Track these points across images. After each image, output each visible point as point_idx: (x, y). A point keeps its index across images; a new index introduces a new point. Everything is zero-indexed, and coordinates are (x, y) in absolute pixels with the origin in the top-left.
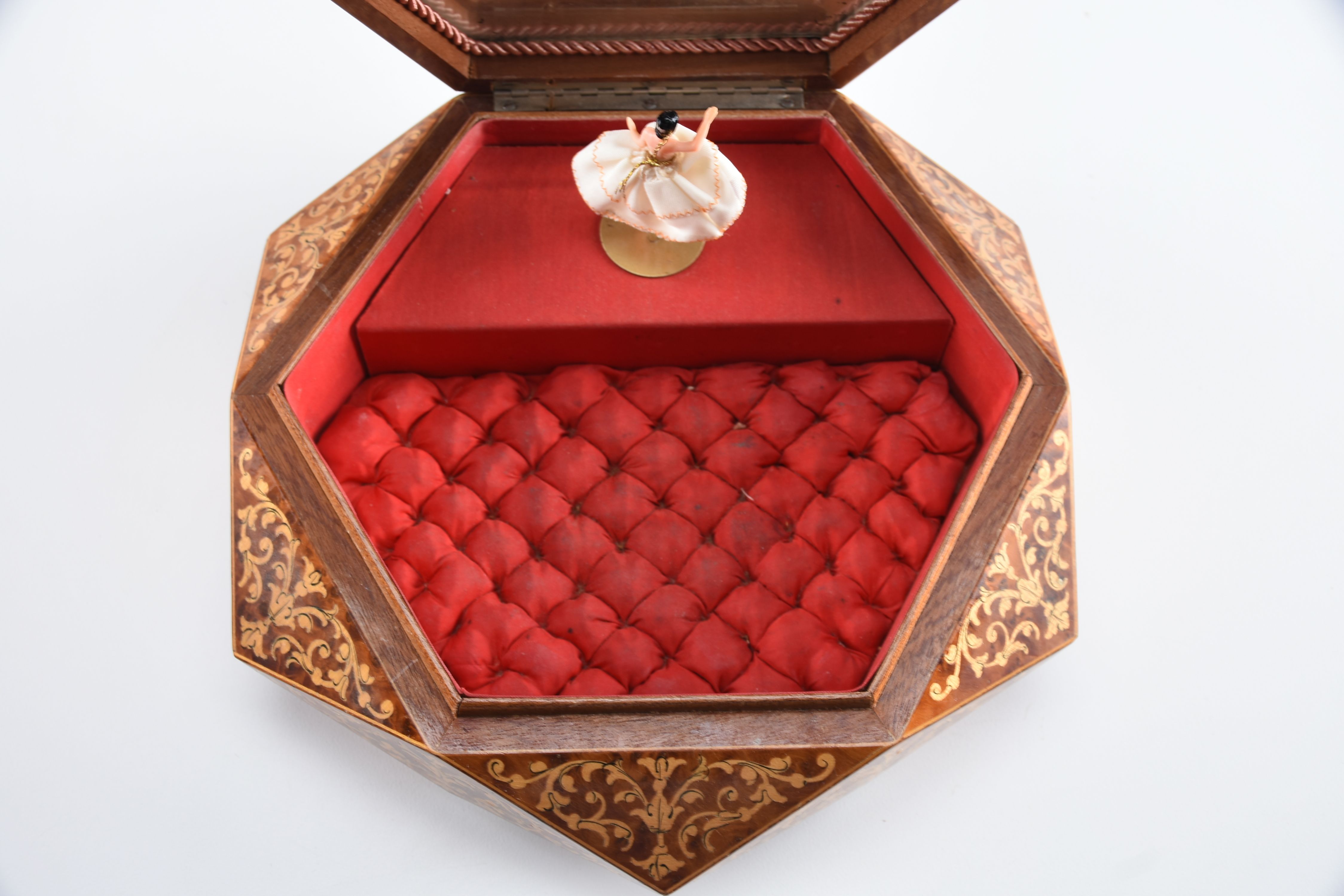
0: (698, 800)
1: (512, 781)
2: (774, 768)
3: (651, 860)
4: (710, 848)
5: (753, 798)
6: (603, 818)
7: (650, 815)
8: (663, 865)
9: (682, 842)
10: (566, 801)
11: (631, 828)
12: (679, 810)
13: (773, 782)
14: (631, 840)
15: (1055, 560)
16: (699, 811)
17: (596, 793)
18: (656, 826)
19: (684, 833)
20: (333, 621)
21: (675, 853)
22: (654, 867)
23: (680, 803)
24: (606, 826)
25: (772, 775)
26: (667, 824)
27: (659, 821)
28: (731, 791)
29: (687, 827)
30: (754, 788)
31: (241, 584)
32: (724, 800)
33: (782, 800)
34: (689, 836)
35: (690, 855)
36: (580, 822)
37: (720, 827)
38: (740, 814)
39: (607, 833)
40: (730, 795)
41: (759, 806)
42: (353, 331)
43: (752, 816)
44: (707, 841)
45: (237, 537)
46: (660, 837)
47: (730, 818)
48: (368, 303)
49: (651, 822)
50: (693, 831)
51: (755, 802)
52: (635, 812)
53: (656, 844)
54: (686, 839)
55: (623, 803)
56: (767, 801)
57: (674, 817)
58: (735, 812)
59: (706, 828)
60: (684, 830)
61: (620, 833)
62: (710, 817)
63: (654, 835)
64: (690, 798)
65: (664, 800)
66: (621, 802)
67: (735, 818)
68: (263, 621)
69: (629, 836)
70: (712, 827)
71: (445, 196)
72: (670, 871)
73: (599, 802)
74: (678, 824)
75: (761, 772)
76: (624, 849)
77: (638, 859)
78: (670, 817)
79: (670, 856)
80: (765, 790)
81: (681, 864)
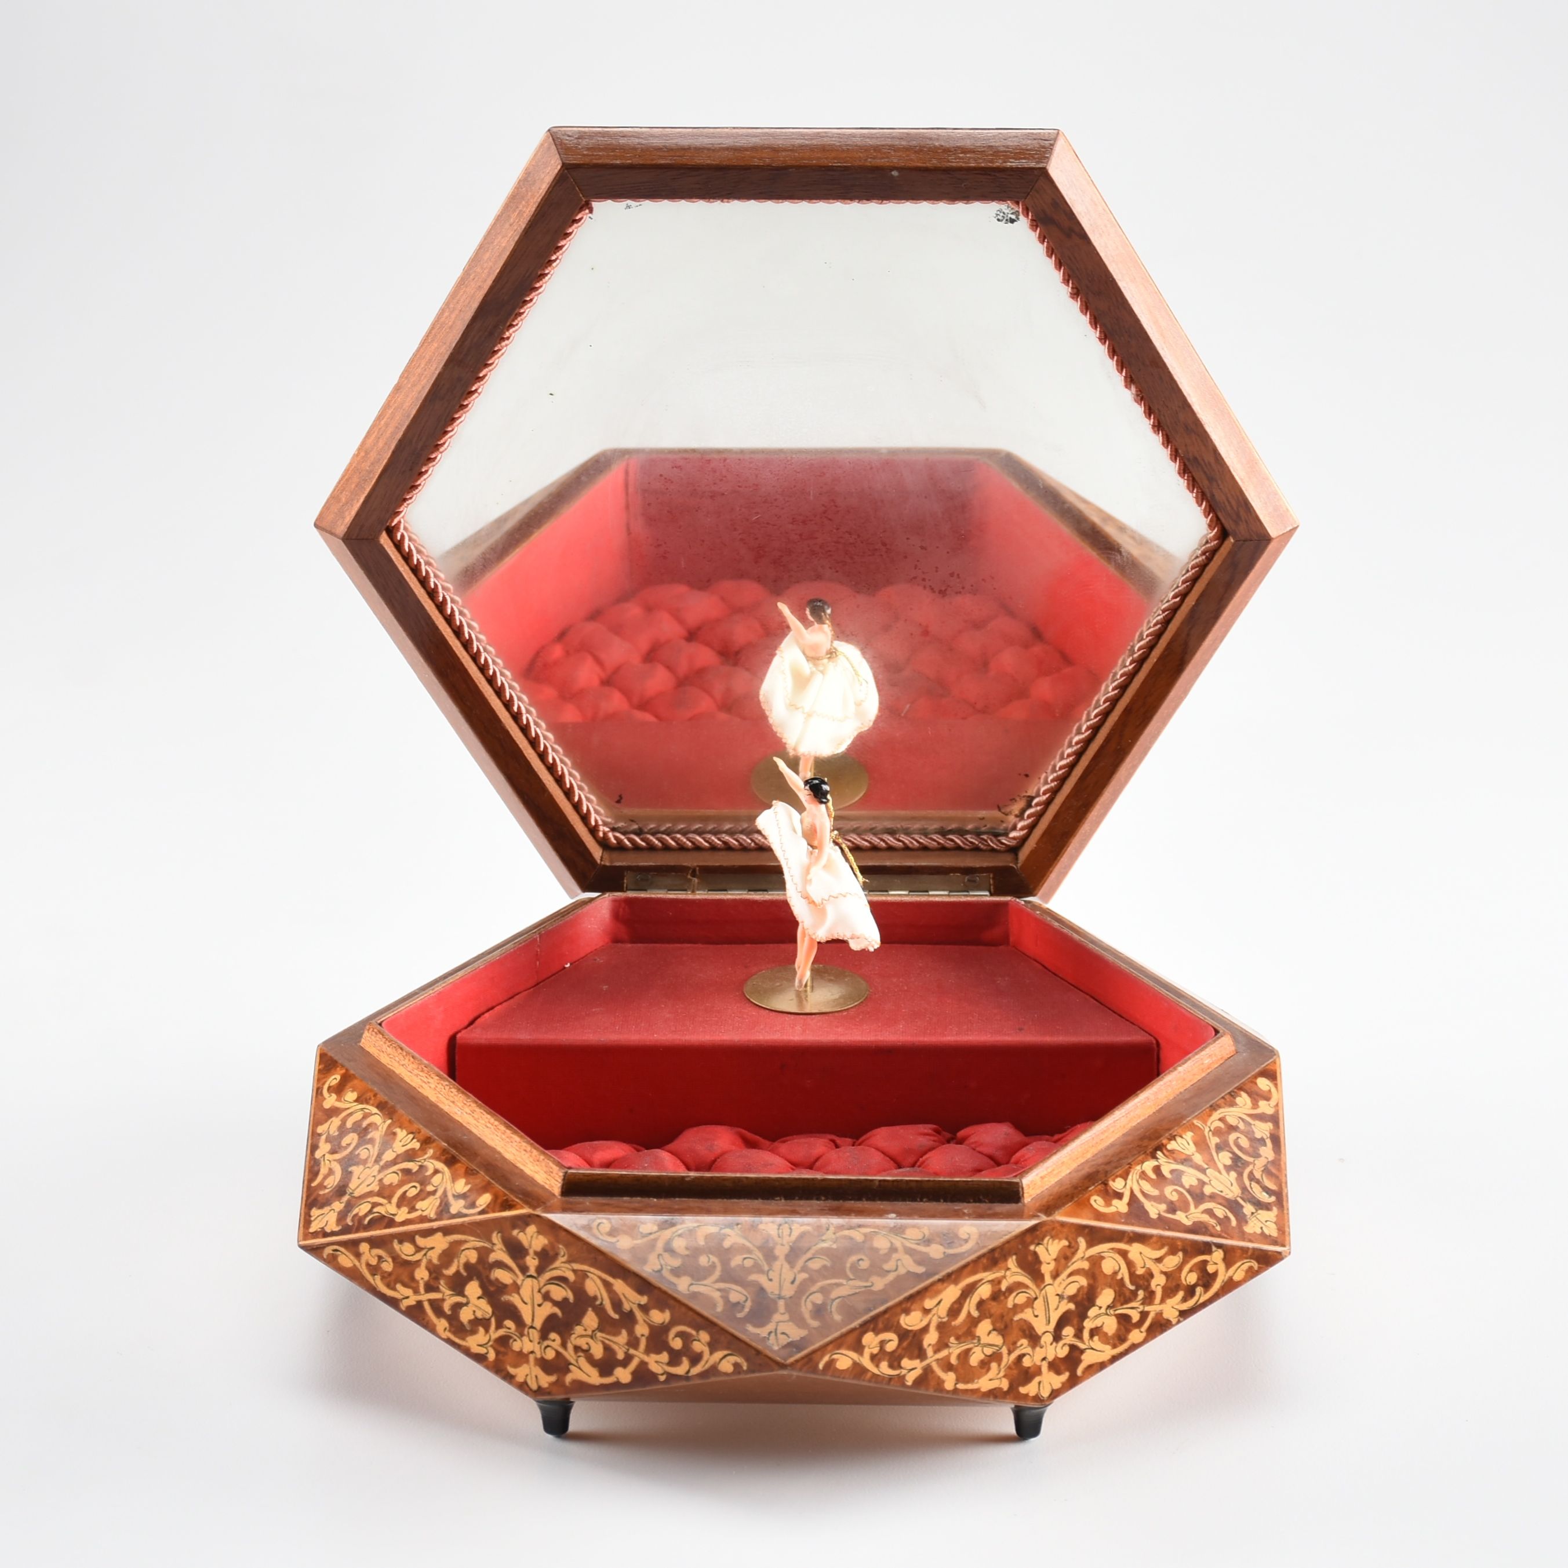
0: (824, 1267)
1: (618, 1241)
2: (910, 1238)
3: (770, 1327)
4: (837, 1317)
5: (886, 1267)
6: (717, 1281)
7: (771, 1280)
8: (783, 1333)
9: (806, 1309)
10: (676, 1263)
11: (749, 1293)
12: (805, 1276)
13: (910, 1252)
14: (749, 1304)
15: (1258, 1175)
16: (826, 1278)
17: (711, 1256)
18: (777, 1292)
19: (808, 1300)
20: (426, 1163)
21: (797, 1319)
22: (773, 1334)
23: (804, 1269)
24: (719, 1290)
25: (908, 1244)
26: (789, 1291)
27: (781, 1287)
28: (861, 1259)
29: (811, 1294)
30: (887, 1257)
31: (313, 1184)
32: (854, 1268)
33: (920, 1270)
34: (814, 1304)
35: (815, 1324)
36: (692, 1284)
37: (849, 1295)
38: (872, 1282)
39: (722, 1297)
40: (861, 1262)
41: (891, 1277)
42: (452, 1039)
43: (886, 1285)
44: (833, 1309)
45: (313, 1147)
46: (781, 1303)
47: (860, 1287)
48: (472, 1023)
49: (771, 1288)
50: (818, 1298)
51: (888, 1272)
52: (753, 1277)
53: (776, 1310)
54: (810, 1306)
55: (742, 1267)
56: (902, 1271)
57: (797, 1282)
58: (867, 1281)
59: (833, 1295)
60: (807, 1297)
61: (734, 1297)
62: (838, 1285)
63: (775, 1303)
64: (815, 1265)
65: (786, 1266)
66: (739, 1266)
67: (866, 1287)
68: (339, 1201)
69: (746, 1300)
70: (840, 1295)
71: (565, 968)
72: (791, 1340)
73: (713, 1266)
74: (802, 1290)
75: (894, 1241)
76: (740, 1315)
77: (756, 1326)
78: (793, 1282)
79: (791, 1323)
80: (899, 1260)
81: (803, 1333)
